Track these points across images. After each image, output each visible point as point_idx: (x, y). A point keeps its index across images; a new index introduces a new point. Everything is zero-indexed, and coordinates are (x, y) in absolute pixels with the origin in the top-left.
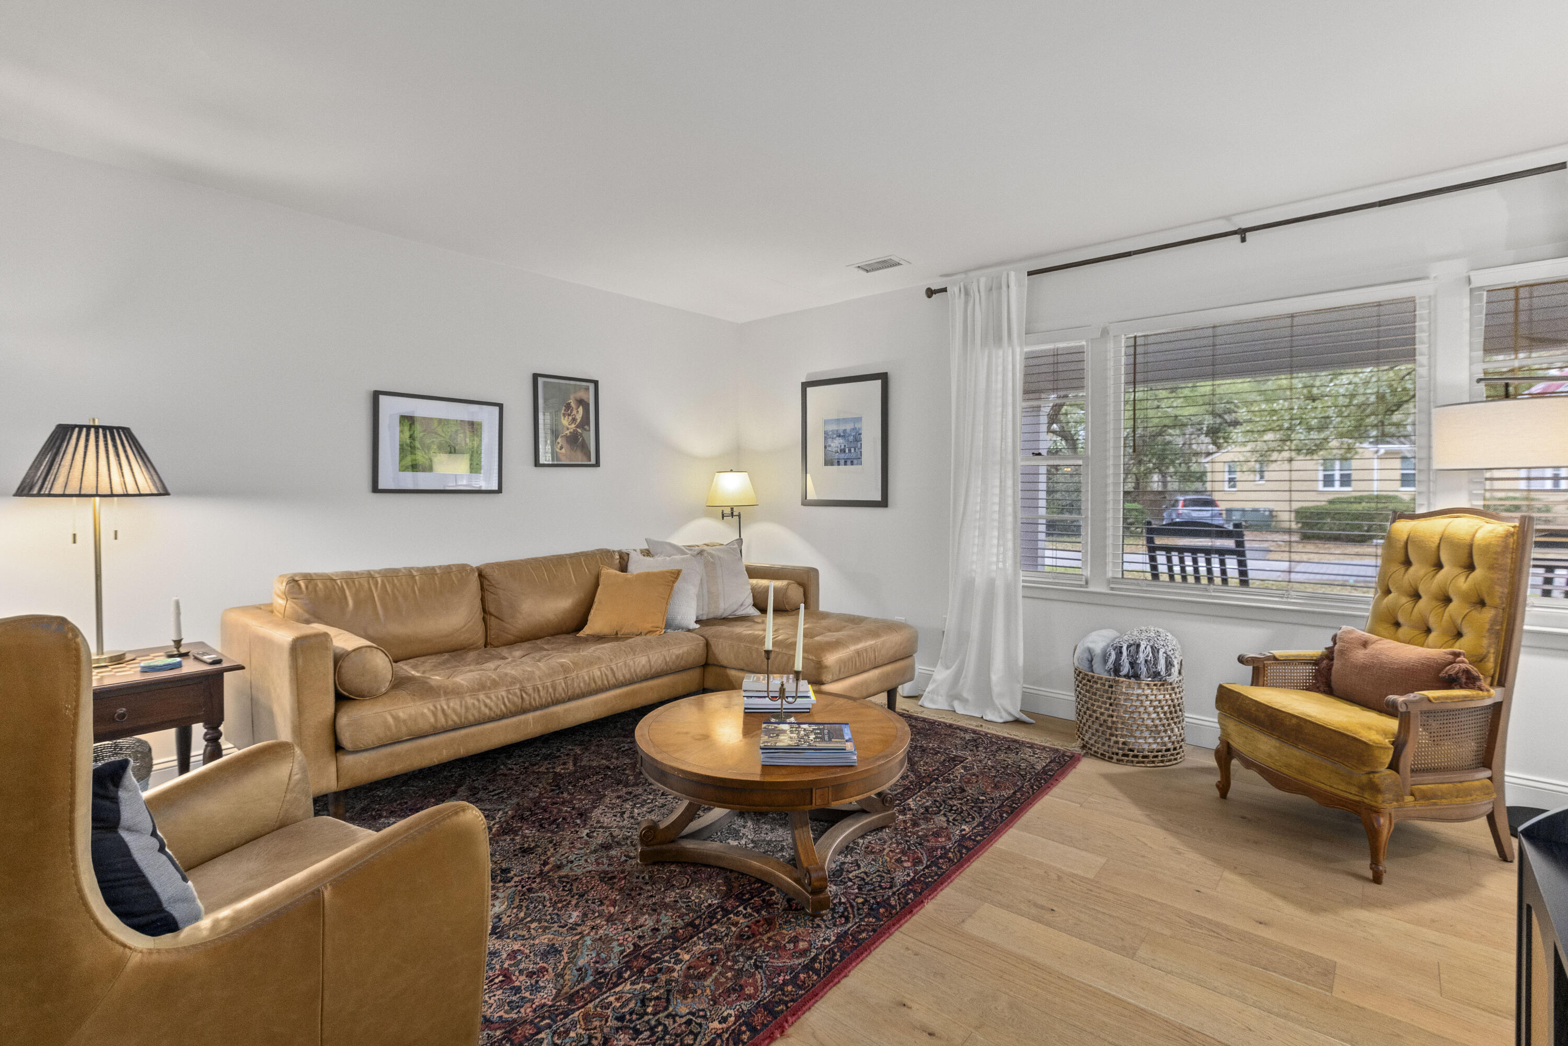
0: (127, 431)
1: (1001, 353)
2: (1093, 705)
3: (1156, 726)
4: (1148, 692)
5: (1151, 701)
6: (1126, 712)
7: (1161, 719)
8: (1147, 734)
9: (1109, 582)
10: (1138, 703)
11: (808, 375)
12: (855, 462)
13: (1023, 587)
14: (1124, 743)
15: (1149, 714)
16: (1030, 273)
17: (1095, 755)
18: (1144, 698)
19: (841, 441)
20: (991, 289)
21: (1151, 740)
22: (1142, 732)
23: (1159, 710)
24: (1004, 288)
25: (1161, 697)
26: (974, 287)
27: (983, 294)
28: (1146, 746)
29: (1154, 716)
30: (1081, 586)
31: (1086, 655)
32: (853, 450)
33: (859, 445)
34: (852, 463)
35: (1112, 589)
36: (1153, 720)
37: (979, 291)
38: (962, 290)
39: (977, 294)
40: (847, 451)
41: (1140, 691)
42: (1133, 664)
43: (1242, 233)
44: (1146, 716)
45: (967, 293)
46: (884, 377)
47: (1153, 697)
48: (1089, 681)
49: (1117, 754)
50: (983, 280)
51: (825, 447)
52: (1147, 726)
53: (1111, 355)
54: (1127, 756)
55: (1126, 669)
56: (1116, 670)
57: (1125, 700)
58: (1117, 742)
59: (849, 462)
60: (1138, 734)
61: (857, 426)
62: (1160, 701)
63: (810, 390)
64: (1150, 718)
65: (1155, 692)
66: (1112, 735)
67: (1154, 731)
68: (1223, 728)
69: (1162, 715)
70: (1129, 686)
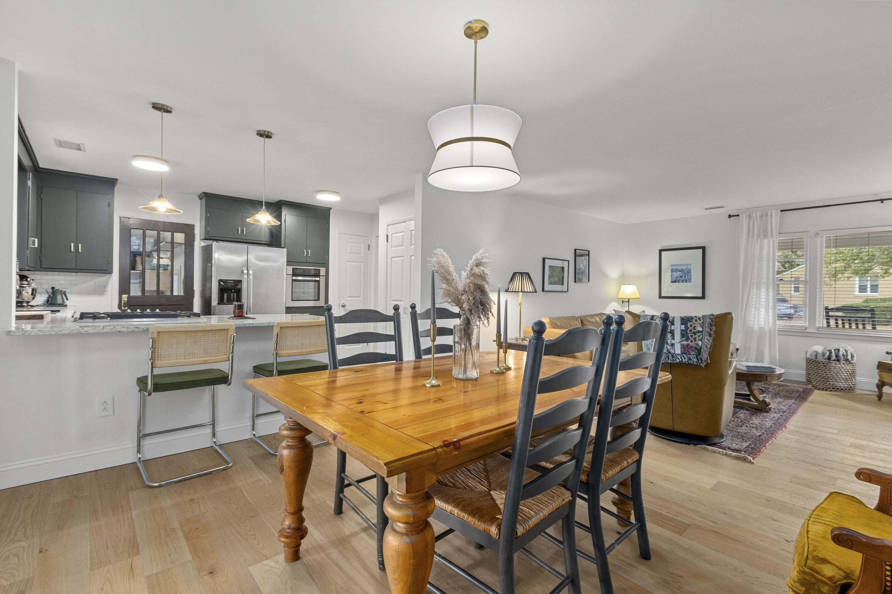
0: (528, 274)
1: (766, 241)
2: (818, 371)
3: (846, 378)
4: (843, 366)
5: (845, 369)
6: (834, 373)
7: (848, 376)
8: (842, 381)
9: (818, 328)
10: (839, 370)
11: (662, 246)
12: (688, 281)
13: (778, 330)
14: (833, 384)
15: (844, 374)
16: (781, 211)
17: (819, 389)
18: (841, 368)
19: (680, 273)
20: (762, 216)
21: (844, 383)
22: (841, 380)
23: (848, 372)
24: (769, 216)
25: (848, 368)
26: (754, 215)
27: (758, 218)
28: (842, 385)
29: (846, 375)
30: (803, 330)
31: (815, 353)
32: (686, 277)
33: (690, 275)
34: (686, 282)
35: (818, 331)
36: (845, 376)
37: (756, 217)
38: (748, 216)
39: (755, 218)
40: (683, 277)
41: (840, 366)
42: (837, 356)
43: (882, 201)
44: (842, 375)
45: (749, 217)
46: (703, 248)
47: (845, 368)
48: (816, 363)
49: (830, 388)
50: (758, 213)
51: (672, 275)
52: (843, 378)
53: (819, 243)
54: (834, 389)
55: (834, 357)
56: (829, 358)
57: (834, 369)
58: (830, 384)
59: (684, 281)
60: (839, 381)
61: (689, 267)
62: (848, 369)
63: (663, 253)
64: (844, 375)
65: (846, 366)
66: (827, 381)
67: (846, 380)
68: (880, 376)
69: (849, 375)
70: (836, 364)
